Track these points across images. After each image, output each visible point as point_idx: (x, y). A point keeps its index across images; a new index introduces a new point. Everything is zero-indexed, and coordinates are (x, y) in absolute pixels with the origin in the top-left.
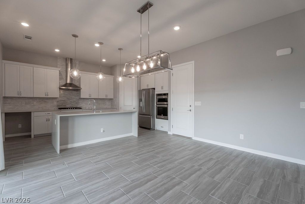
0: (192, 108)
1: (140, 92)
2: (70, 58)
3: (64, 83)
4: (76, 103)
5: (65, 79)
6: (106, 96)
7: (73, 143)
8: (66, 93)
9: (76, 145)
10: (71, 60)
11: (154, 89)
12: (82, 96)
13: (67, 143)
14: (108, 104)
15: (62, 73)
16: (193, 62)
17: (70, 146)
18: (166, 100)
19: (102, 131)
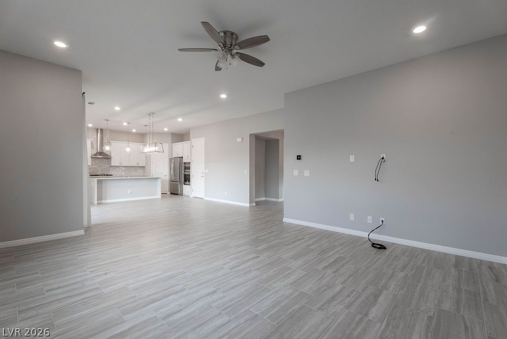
0: (204, 175)
1: (171, 160)
2: (101, 129)
3: (95, 152)
4: (107, 171)
5: (96, 147)
6: (138, 164)
7: (106, 199)
8: (97, 161)
9: (108, 201)
10: (102, 130)
11: (182, 157)
12: (113, 164)
13: (102, 200)
14: (140, 171)
15: (93, 143)
16: (204, 138)
17: (103, 201)
18: (189, 168)
19: (129, 193)
